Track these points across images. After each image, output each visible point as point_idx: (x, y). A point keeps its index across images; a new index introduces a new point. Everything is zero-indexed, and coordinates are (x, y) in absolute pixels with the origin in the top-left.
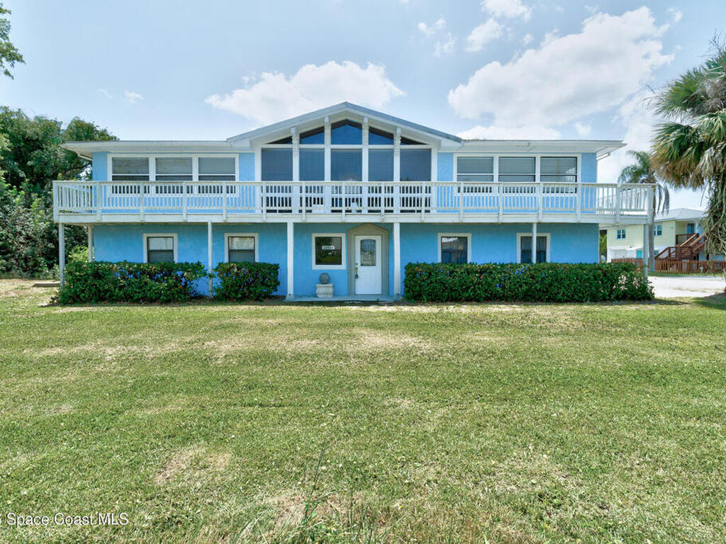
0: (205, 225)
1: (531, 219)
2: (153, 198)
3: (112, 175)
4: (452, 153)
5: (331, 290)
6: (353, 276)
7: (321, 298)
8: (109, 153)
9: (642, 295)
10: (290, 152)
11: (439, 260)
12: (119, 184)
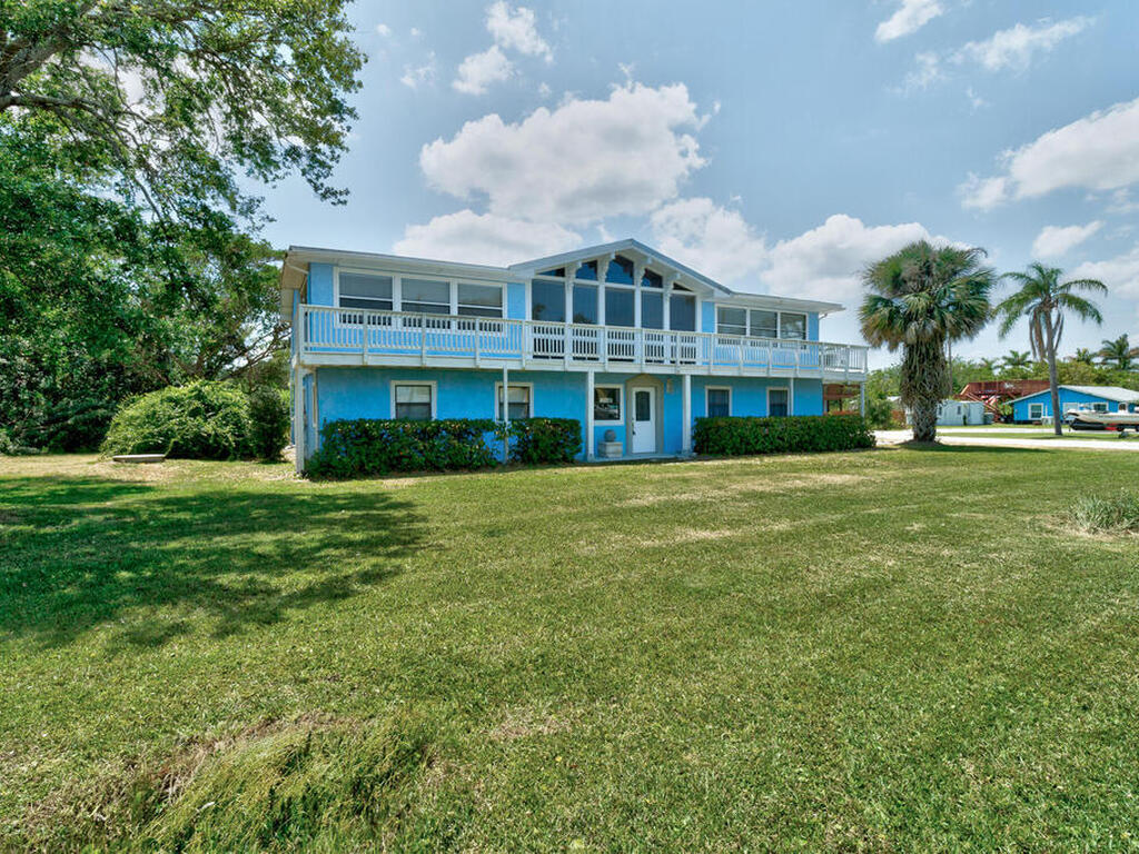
0: (500, 372)
1: (790, 374)
2: (400, 333)
3: (338, 296)
4: (714, 303)
5: (620, 448)
6: (629, 432)
7: (611, 457)
8: (337, 265)
9: (866, 444)
10: (562, 286)
11: (707, 415)
12: (349, 311)
